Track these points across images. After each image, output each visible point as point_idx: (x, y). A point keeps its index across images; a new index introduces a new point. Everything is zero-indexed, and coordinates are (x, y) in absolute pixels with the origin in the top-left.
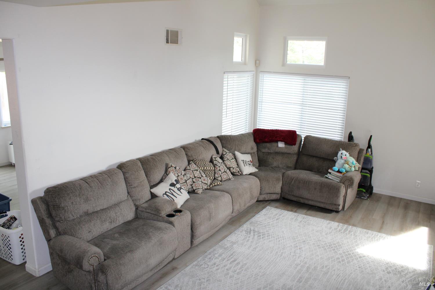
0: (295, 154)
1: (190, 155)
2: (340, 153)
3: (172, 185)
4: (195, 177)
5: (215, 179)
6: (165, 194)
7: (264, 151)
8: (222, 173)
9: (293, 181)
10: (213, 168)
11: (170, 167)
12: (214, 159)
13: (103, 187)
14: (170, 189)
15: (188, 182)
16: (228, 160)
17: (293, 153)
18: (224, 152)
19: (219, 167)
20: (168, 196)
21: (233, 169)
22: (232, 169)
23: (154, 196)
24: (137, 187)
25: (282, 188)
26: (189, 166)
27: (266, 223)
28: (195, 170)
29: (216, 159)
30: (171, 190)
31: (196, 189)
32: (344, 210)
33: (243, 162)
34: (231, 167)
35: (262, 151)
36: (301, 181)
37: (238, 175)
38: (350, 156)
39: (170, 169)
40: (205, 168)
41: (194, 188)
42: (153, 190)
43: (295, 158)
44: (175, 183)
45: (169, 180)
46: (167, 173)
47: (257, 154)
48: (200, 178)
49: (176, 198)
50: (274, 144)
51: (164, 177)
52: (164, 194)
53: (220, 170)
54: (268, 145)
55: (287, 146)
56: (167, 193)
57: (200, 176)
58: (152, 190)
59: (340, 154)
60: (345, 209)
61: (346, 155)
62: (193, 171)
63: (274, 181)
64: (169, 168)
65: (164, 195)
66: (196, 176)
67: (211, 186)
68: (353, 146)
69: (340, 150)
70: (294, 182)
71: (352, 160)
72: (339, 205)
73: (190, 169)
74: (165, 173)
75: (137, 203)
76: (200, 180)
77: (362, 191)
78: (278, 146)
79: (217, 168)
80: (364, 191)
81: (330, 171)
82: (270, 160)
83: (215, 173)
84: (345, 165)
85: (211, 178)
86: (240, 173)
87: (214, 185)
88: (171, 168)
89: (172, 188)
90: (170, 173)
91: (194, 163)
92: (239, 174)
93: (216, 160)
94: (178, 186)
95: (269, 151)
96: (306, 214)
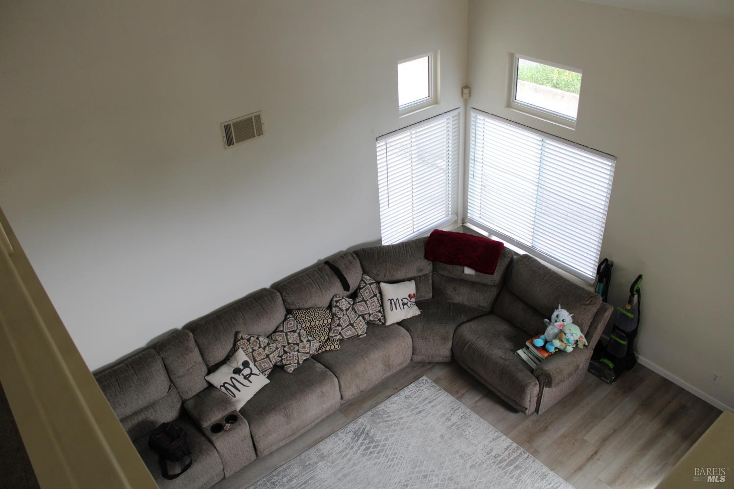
0: (495, 286)
1: (290, 302)
2: (555, 313)
3: (237, 371)
4: (289, 344)
5: (328, 339)
6: (224, 386)
7: (442, 273)
8: (342, 329)
9: (467, 346)
10: (330, 321)
11: (239, 340)
12: (335, 304)
14: (232, 378)
15: (271, 356)
16: (363, 300)
17: (492, 284)
18: (362, 282)
19: (339, 318)
20: (227, 389)
21: (369, 317)
22: (367, 317)
23: (210, 386)
24: (182, 376)
26: (283, 324)
28: (291, 331)
29: (338, 304)
30: (233, 380)
31: (286, 365)
32: (538, 413)
33: (391, 303)
34: (365, 314)
35: (439, 273)
36: (477, 352)
37: (378, 325)
39: (239, 342)
40: (313, 324)
41: (284, 362)
42: (208, 378)
44: (242, 367)
45: (235, 362)
46: (234, 350)
47: (432, 276)
48: (298, 344)
49: (239, 391)
50: (459, 268)
51: (231, 354)
52: (221, 386)
53: (339, 325)
54: (449, 267)
55: (478, 273)
56: (226, 385)
57: (298, 342)
58: (206, 378)
59: (555, 316)
60: (540, 412)
61: (563, 321)
62: (286, 335)
63: (436, 340)
64: (238, 341)
65: (222, 388)
66: (290, 341)
67: (320, 351)
68: (585, 305)
69: (557, 308)
70: (468, 348)
72: (526, 409)
73: (282, 331)
74: (233, 348)
75: (184, 397)
76: (297, 348)
77: (607, 365)
78: (463, 271)
79: (335, 322)
80: (611, 365)
81: (528, 344)
82: (449, 292)
83: (330, 329)
84: (554, 340)
85: (322, 338)
86: (383, 321)
87: (324, 349)
88: (242, 341)
89: (236, 376)
90: (239, 348)
91: (294, 317)
92: (381, 323)
93: (338, 307)
94: (246, 371)
95: (451, 276)
96: (474, 409)
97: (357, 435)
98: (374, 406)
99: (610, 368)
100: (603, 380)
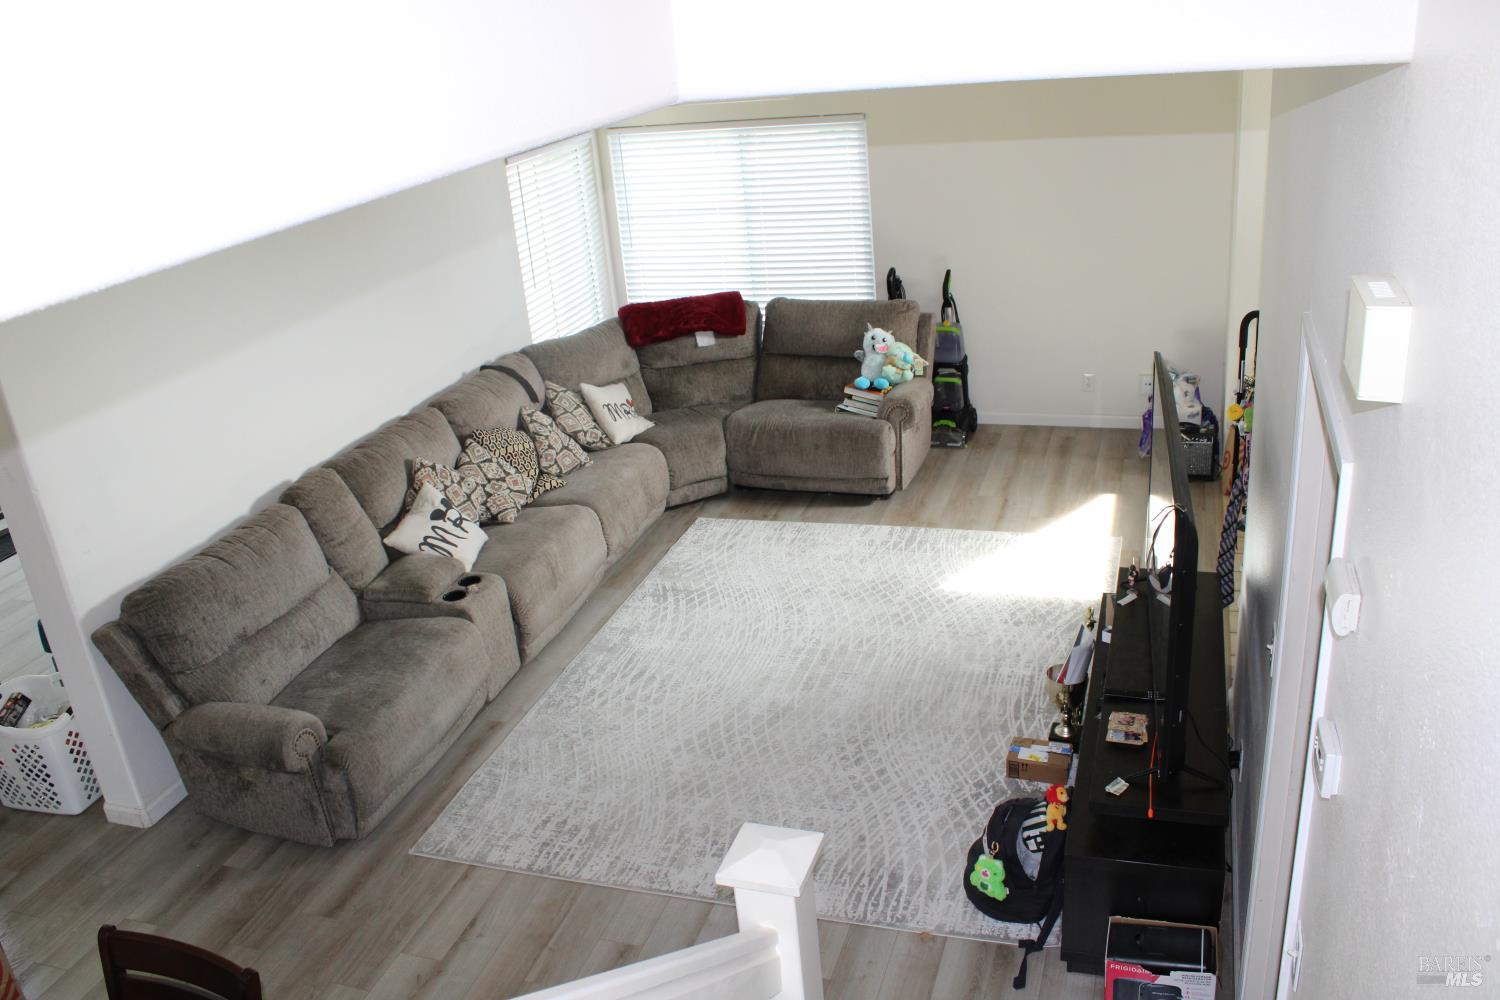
0: (748, 358)
1: (461, 423)
2: (868, 336)
3: (438, 515)
4: (489, 480)
5: (541, 473)
6: (425, 543)
7: (659, 364)
8: (557, 454)
9: (755, 436)
10: (532, 444)
11: (419, 469)
12: (529, 419)
13: (266, 560)
14: (433, 528)
15: (473, 497)
16: (566, 412)
17: (743, 356)
18: (550, 391)
19: (547, 437)
20: (432, 546)
21: (585, 436)
22: (581, 436)
23: (395, 555)
24: (347, 540)
25: (727, 462)
26: (466, 453)
27: (701, 565)
28: (485, 461)
29: (534, 418)
30: (437, 530)
31: (499, 513)
32: (901, 488)
33: (609, 409)
34: (579, 431)
35: (655, 366)
36: (776, 433)
37: (602, 449)
38: (898, 339)
39: (419, 473)
40: (510, 449)
41: (494, 510)
42: (390, 540)
43: (750, 368)
44: (443, 509)
45: (426, 504)
46: (413, 486)
47: (643, 376)
48: (503, 480)
49: (456, 546)
50: (685, 341)
51: (409, 500)
52: (421, 545)
53: (550, 447)
54: (669, 346)
55: (720, 340)
56: (429, 540)
57: (503, 475)
58: (386, 541)
59: (870, 339)
60: (904, 487)
61: (884, 340)
62: (480, 467)
63: (702, 445)
64: (416, 472)
65: (423, 547)
66: (490, 476)
67: (536, 494)
69: (867, 330)
70: (758, 437)
71: (904, 351)
72: (887, 479)
73: (470, 463)
74: (408, 489)
75: (357, 585)
76: (504, 485)
77: (948, 427)
78: (696, 345)
79: (541, 443)
80: (952, 425)
81: (848, 390)
82: (681, 389)
83: (539, 457)
84: (884, 368)
85: (532, 473)
86: (607, 441)
87: (542, 490)
88: (423, 470)
89: (439, 523)
90: (422, 484)
91: (478, 442)
92: (604, 446)
93: (536, 422)
94: (453, 514)
95: (675, 364)
96: (804, 520)
97: (661, 595)
98: (655, 563)
99: (954, 430)
100: (952, 447)
